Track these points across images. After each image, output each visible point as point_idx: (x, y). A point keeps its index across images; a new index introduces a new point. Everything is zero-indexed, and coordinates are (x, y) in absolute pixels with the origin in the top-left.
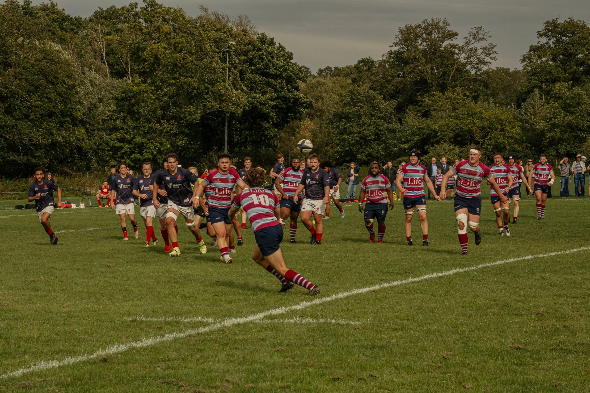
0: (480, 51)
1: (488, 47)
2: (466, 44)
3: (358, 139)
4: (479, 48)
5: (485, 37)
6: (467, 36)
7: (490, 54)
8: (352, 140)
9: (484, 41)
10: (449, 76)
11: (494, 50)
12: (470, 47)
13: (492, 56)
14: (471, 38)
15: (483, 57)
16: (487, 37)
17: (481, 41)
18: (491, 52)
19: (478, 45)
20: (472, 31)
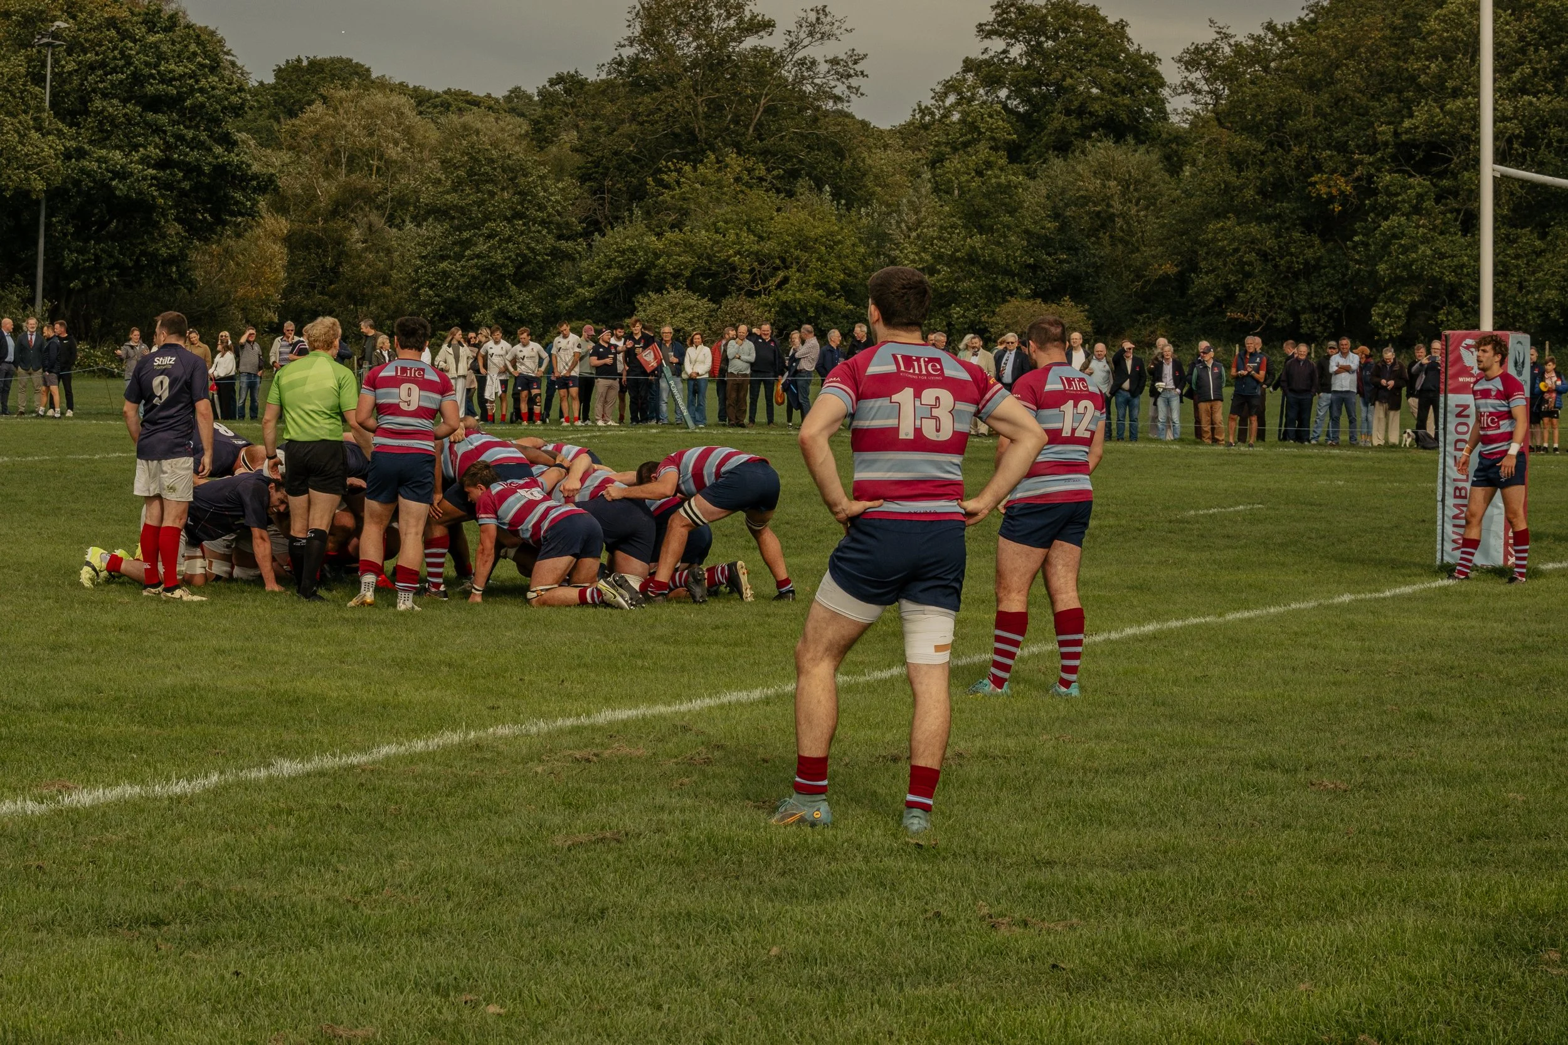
0: (823, 68)
1: (842, 56)
2: (791, 44)
3: (476, 272)
4: (820, 59)
5: (838, 32)
6: (793, 28)
7: (849, 76)
8: (463, 276)
9: (833, 41)
10: (747, 127)
11: (858, 67)
12: (799, 55)
13: (854, 82)
14: (802, 35)
15: (833, 83)
16: (842, 30)
17: (826, 42)
18: (852, 72)
19: (819, 51)
20: (803, 15)
